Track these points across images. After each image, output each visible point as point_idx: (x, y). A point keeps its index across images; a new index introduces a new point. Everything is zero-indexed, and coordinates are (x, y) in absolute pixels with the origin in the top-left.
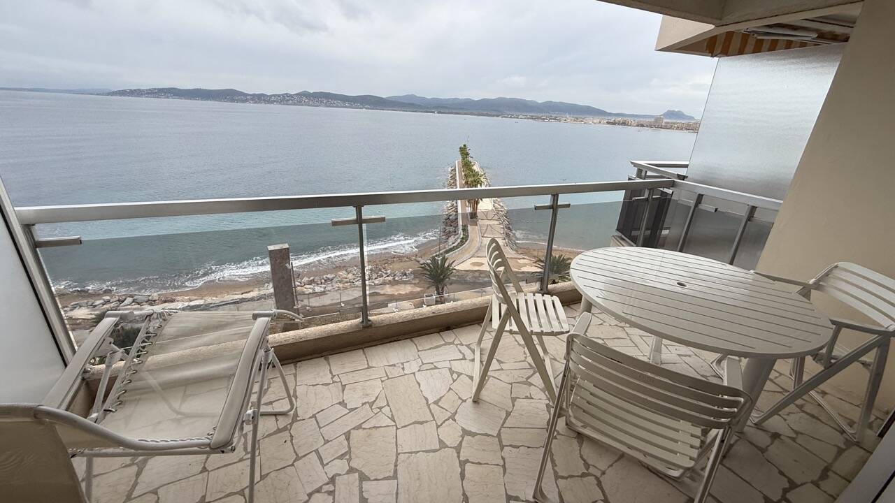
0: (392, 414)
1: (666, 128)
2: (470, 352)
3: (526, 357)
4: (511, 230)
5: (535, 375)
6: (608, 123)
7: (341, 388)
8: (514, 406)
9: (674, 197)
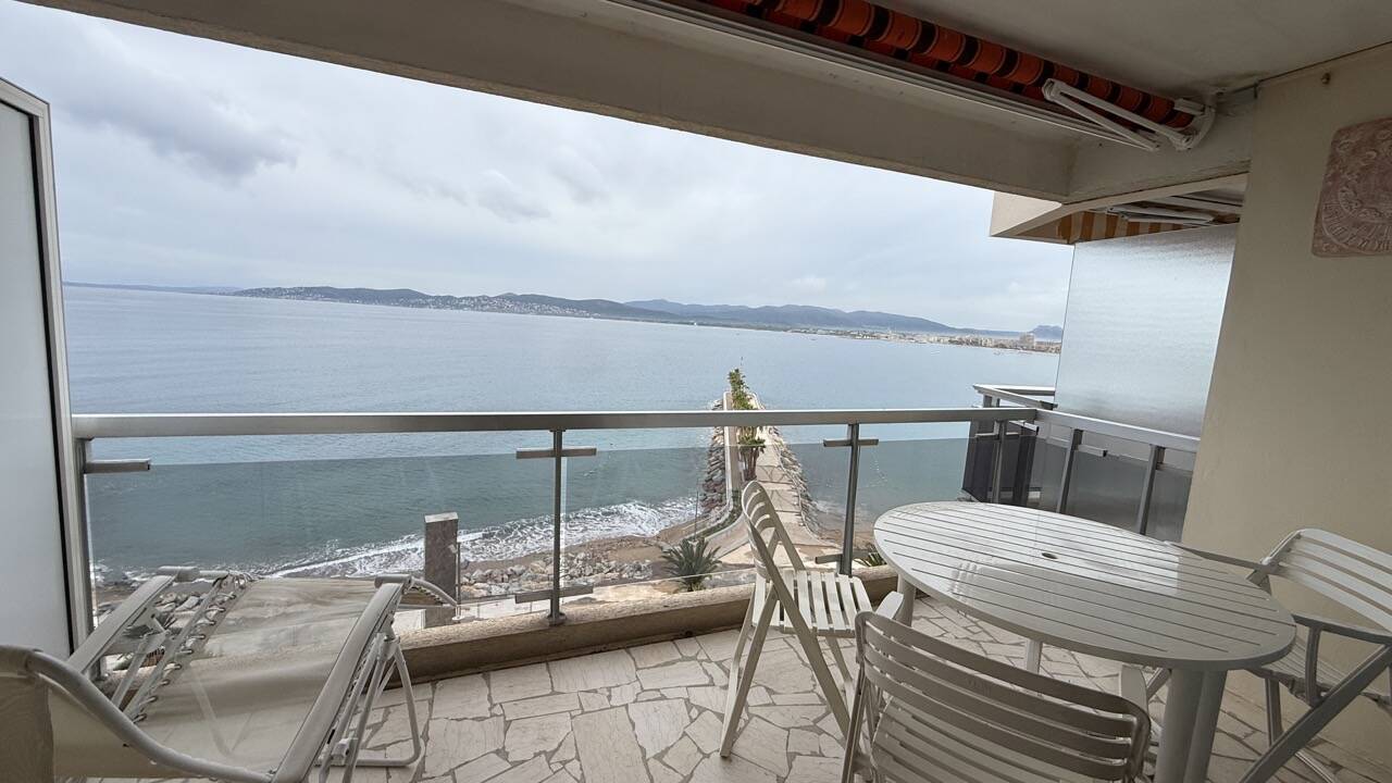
0: (583, 774)
1: (1039, 350)
2: (723, 673)
3: (814, 685)
4: (809, 500)
5: (828, 717)
6: (951, 342)
7: (503, 725)
8: (790, 768)
9: (1040, 436)
